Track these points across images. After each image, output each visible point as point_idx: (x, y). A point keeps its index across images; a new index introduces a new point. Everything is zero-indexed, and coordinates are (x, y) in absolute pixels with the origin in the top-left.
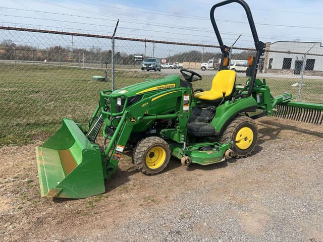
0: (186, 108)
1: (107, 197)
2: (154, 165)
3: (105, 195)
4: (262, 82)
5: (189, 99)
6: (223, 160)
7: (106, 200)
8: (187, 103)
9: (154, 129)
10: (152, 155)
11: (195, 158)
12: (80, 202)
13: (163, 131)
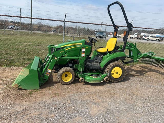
0: (83, 55)
1: (40, 91)
2: (67, 80)
3: (39, 90)
4: (134, 45)
5: (85, 51)
6: (102, 82)
7: (38, 92)
8: (84, 52)
9: (71, 64)
10: (66, 76)
11: (87, 79)
12: (27, 91)
13: (75, 65)
